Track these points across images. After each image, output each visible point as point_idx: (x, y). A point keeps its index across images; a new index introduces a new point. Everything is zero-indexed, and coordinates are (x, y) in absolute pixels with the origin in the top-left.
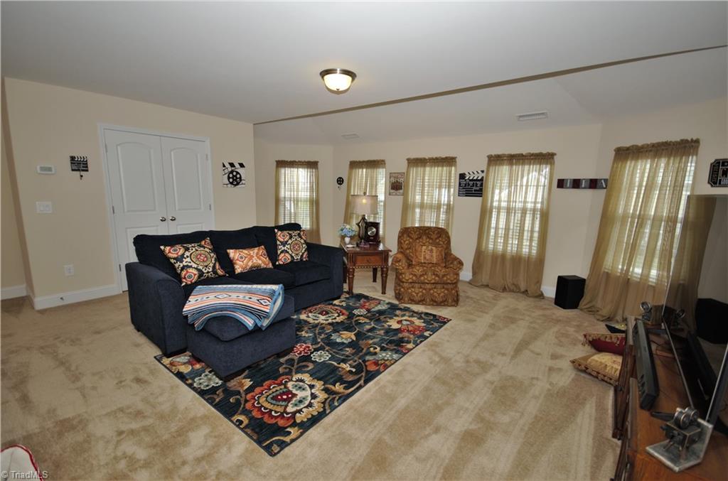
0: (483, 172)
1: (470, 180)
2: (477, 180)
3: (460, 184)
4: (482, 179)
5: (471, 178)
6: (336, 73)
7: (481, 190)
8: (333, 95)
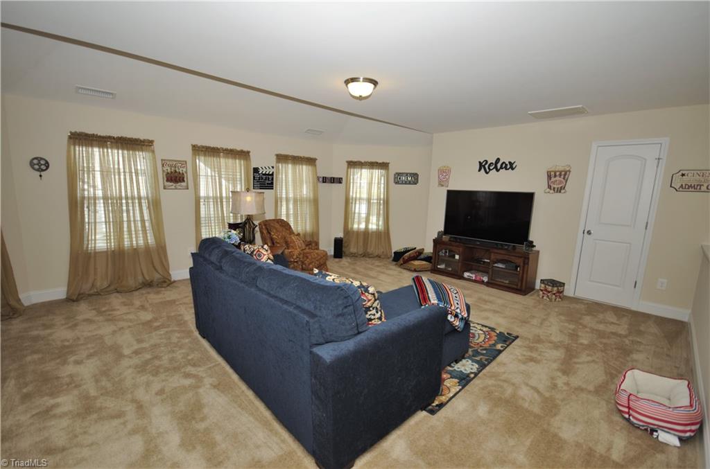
0: (273, 167)
1: (263, 174)
2: (268, 174)
3: (254, 177)
4: (272, 174)
5: (264, 173)
6: (359, 81)
7: (272, 183)
8: (355, 100)
